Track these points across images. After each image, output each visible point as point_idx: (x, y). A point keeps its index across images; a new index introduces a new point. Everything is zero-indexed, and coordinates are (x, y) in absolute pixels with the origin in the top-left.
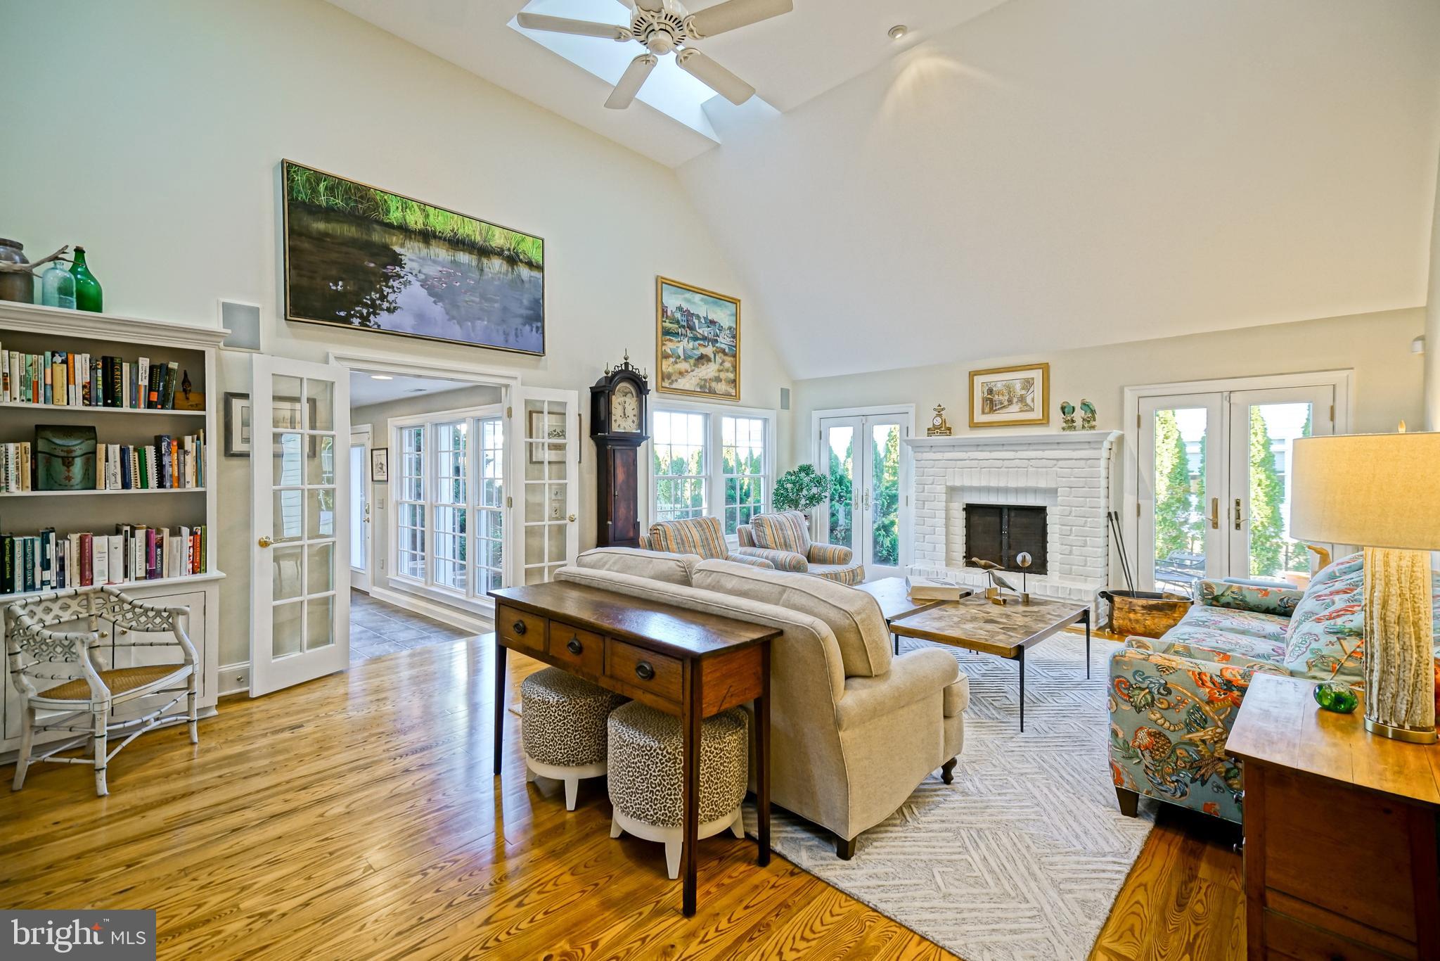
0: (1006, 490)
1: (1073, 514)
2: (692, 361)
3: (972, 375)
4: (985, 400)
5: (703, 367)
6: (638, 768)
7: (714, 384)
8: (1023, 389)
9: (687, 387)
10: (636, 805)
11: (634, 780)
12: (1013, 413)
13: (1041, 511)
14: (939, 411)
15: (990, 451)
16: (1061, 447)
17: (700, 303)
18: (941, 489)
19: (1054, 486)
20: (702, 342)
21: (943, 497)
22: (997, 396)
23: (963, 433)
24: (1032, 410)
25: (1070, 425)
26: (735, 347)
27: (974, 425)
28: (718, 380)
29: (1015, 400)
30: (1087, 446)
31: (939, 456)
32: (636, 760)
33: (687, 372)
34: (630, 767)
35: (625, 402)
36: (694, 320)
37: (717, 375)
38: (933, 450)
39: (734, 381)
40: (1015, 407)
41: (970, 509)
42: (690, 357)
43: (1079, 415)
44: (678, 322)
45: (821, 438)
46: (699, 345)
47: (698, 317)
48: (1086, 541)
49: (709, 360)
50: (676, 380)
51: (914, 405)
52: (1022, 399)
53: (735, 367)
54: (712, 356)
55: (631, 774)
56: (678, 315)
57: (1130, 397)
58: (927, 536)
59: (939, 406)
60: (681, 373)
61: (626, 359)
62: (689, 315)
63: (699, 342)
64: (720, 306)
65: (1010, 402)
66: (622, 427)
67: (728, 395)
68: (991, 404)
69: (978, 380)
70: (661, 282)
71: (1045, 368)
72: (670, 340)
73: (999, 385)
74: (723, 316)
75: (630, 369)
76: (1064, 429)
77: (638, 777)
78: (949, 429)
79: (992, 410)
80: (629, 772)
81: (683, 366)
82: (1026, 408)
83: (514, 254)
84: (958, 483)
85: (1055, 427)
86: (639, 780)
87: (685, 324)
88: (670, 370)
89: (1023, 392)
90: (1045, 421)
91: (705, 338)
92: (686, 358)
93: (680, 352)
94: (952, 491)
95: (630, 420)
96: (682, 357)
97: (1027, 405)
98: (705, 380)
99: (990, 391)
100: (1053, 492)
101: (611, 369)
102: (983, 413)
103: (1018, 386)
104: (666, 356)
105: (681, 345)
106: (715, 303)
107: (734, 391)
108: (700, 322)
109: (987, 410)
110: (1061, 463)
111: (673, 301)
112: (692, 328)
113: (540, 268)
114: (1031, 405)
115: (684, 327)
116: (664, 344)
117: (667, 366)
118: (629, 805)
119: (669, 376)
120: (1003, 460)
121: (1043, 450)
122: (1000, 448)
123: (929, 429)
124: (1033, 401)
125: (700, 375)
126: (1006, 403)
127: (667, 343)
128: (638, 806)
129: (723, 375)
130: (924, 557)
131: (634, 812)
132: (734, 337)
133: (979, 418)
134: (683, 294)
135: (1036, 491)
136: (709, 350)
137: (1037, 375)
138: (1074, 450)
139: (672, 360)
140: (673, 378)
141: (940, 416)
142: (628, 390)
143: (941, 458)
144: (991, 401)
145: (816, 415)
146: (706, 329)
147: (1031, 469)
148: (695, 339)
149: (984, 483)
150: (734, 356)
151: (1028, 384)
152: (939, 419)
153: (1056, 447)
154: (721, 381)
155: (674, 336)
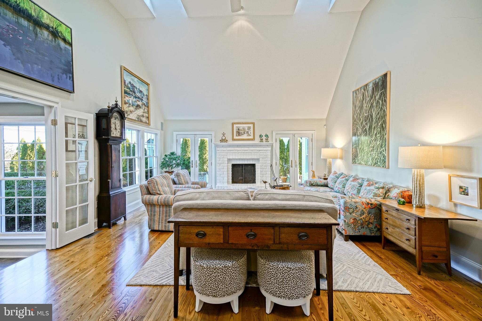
0: (244, 159)
1: (264, 166)
2: (135, 107)
3: (233, 124)
4: (237, 132)
5: (138, 110)
6: (273, 274)
7: (142, 118)
8: (248, 129)
9: (133, 118)
10: (271, 288)
11: (270, 278)
12: (245, 137)
13: (254, 165)
14: (224, 134)
15: (241, 148)
16: (261, 147)
17: (137, 82)
18: (226, 159)
19: (259, 158)
20: (138, 99)
21: (227, 162)
22: (240, 131)
23: (230, 142)
24: (250, 136)
25: (262, 140)
26: (148, 103)
27: (234, 140)
28: (143, 116)
29: (246, 132)
30: (267, 147)
31: (225, 149)
32: (271, 270)
33: (133, 111)
34: (269, 273)
35: (116, 123)
36: (135, 89)
37: (143, 114)
38: (223, 147)
39: (148, 117)
40: (246, 135)
41: (234, 166)
42: (134, 105)
43: (264, 138)
44: (129, 89)
45: (177, 142)
46: (137, 100)
47: (136, 88)
48: (267, 173)
49: (140, 107)
50: (129, 115)
51: (214, 132)
52: (248, 132)
53: (148, 111)
55: (269, 276)
56: (129, 85)
57: (274, 133)
58: (221, 175)
59: (224, 133)
60: (131, 112)
61: (116, 102)
62: (132, 85)
63: (137, 99)
64: (143, 85)
65: (244, 133)
66: (114, 134)
67: (146, 123)
68: (239, 133)
69: (235, 126)
70: (123, 69)
71: (254, 124)
72: (127, 96)
73: (241, 128)
74: (143, 89)
75: (118, 107)
76: (260, 142)
77: (272, 278)
78: (227, 140)
79: (239, 135)
80: (268, 275)
81: (132, 108)
82: (248, 135)
83: (56, 32)
84: (231, 158)
85: (257, 141)
86: (273, 279)
87: (132, 90)
88: (127, 109)
89: (248, 130)
90: (253, 139)
91: (139, 98)
92: (133, 105)
93: (131, 102)
94: (229, 160)
95: (118, 131)
96: (131, 105)
97: (249, 134)
98: (139, 116)
99: (239, 129)
100: (258, 160)
101: (111, 105)
102: (236, 136)
103: (246, 128)
104: (125, 103)
105: (131, 99)
106: (142, 83)
107: (148, 122)
108: (137, 90)
109: (238, 135)
110: (260, 151)
111: (128, 79)
112: (135, 93)
113: (71, 45)
114: (250, 134)
115: (131, 91)
116: (124, 98)
117: (126, 107)
118: (268, 288)
119: (127, 112)
120: (245, 150)
121: (256, 148)
122: (244, 147)
123: (220, 140)
124: (251, 133)
125: (137, 113)
126: (243, 133)
127: (126, 97)
128: (272, 289)
129: (145, 114)
130: (220, 182)
131: (271, 292)
132: (148, 99)
133: (235, 137)
134: (131, 77)
135: (253, 159)
136: (140, 103)
137: (251, 126)
138: (264, 148)
139: (128, 105)
141: (224, 136)
142: (116, 117)
143: (226, 150)
144: (239, 132)
145: (175, 133)
146: (139, 94)
147: (252, 153)
148: (136, 97)
149: (239, 157)
150: (148, 107)
151: (249, 128)
152: (224, 137)
153: (259, 147)
154: (144, 117)
155: (128, 95)
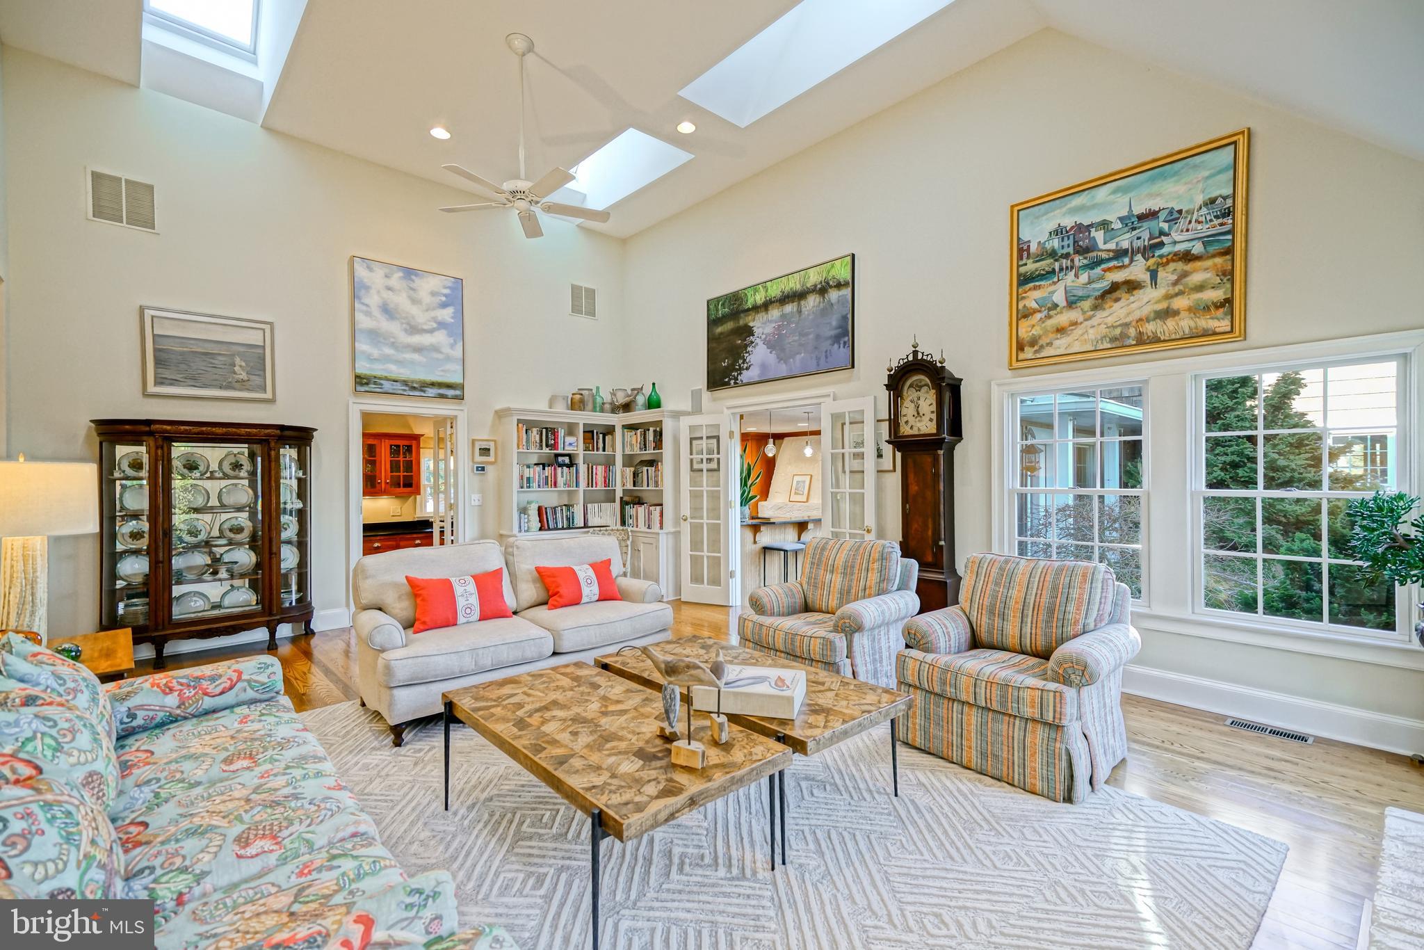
2: (1088, 303)
5: (1117, 305)
7: (1153, 326)
9: (1077, 348)
26: (1230, 232)
28: (1166, 314)
33: (1076, 324)
35: (919, 399)
36: (1094, 234)
37: (1163, 305)
39: (1228, 302)
42: (1081, 298)
44: (1053, 253)
46: (1105, 271)
47: (1105, 225)
49: (1137, 287)
50: (1050, 344)
53: (1227, 274)
54: (1146, 277)
56: (1055, 243)
60: (1061, 330)
63: (1103, 266)
67: (1203, 332)
70: (1018, 212)
72: (1035, 288)
75: (920, 357)
81: (1064, 318)
83: (825, 285)
88: (1036, 331)
92: (1071, 304)
93: (1058, 297)
95: (926, 419)
98: (1127, 325)
101: (895, 364)
104: (1025, 314)
105: (1061, 286)
108: (1108, 231)
112: (1087, 250)
115: (1067, 256)
116: (1023, 298)
117: (1027, 330)
119: (1033, 342)
125: (1110, 320)
127: (1029, 293)
129: (1180, 303)
132: (1227, 214)
136: (1135, 270)
139: (1038, 316)
140: (1042, 342)
142: (923, 383)
146: (1129, 235)
150: (1226, 252)
154: (1179, 313)
155: (1041, 280)
